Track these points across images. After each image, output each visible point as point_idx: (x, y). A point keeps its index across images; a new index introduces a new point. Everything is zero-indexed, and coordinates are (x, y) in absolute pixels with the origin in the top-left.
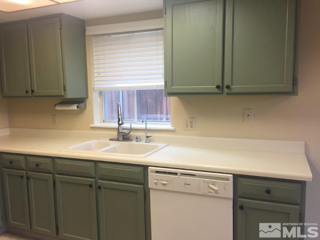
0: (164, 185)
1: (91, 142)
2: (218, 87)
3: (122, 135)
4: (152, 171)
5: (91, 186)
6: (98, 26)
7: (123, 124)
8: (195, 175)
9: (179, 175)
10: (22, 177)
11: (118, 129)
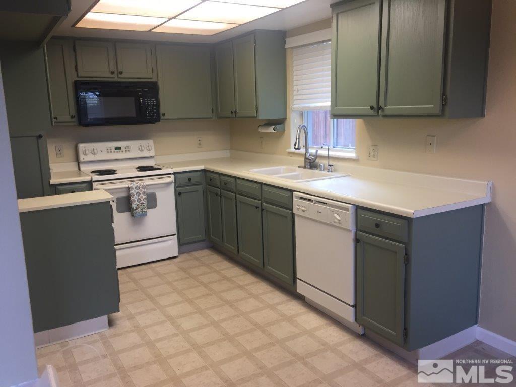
0: (304, 211)
1: (279, 167)
2: (372, 108)
3: (310, 163)
4: (297, 197)
5: (257, 207)
6: (296, 37)
7: (300, 149)
8: (326, 203)
9: (314, 202)
10: (217, 195)
11: (305, 155)
